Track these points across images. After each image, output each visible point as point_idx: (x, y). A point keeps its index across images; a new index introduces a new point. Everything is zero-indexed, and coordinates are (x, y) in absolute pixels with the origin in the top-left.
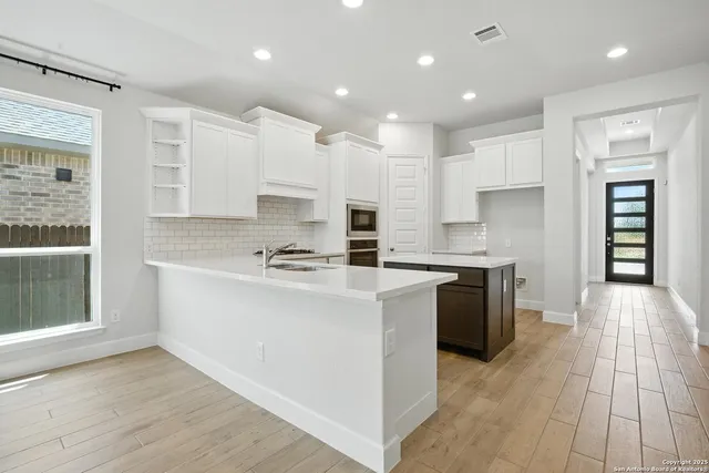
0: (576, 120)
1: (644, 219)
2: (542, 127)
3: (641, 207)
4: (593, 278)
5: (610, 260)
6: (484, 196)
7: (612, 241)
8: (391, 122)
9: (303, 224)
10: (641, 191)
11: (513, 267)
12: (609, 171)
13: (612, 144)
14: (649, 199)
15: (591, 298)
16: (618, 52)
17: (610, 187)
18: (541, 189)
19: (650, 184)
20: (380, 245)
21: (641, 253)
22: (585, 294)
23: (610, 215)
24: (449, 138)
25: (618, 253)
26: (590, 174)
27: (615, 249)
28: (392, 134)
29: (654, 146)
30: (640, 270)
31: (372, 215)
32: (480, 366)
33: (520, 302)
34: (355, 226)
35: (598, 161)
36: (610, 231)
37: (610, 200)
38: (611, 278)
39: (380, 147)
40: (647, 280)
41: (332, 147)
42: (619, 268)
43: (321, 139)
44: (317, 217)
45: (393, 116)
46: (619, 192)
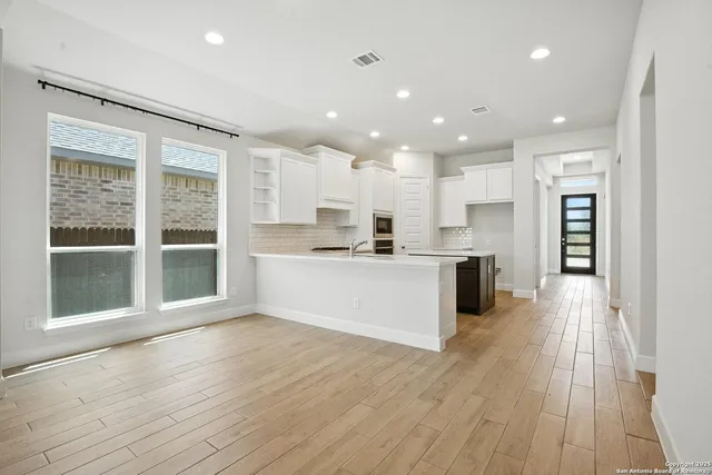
0: (534, 157)
1: (589, 224)
2: (512, 160)
3: (587, 214)
4: (552, 271)
5: (564, 255)
6: (471, 208)
7: (565, 242)
8: (403, 151)
9: (339, 228)
10: (587, 202)
11: (494, 257)
12: (562, 185)
13: (565, 165)
14: (593, 208)
15: (548, 284)
16: (559, 120)
17: (564, 198)
18: (511, 204)
19: (593, 197)
20: (395, 244)
21: (587, 251)
22: (543, 281)
23: (564, 221)
24: (445, 164)
25: (570, 250)
26: (549, 188)
27: (568, 247)
28: (403, 160)
29: (596, 168)
30: (586, 263)
31: (389, 221)
32: (476, 317)
33: (498, 286)
34: (380, 230)
35: (555, 178)
36: (564, 232)
37: (564, 210)
38: (565, 270)
39: (394, 170)
40: (591, 271)
41: (361, 171)
42: (571, 263)
43: (355, 166)
44: (351, 223)
45: (405, 148)
46: (571, 203)
